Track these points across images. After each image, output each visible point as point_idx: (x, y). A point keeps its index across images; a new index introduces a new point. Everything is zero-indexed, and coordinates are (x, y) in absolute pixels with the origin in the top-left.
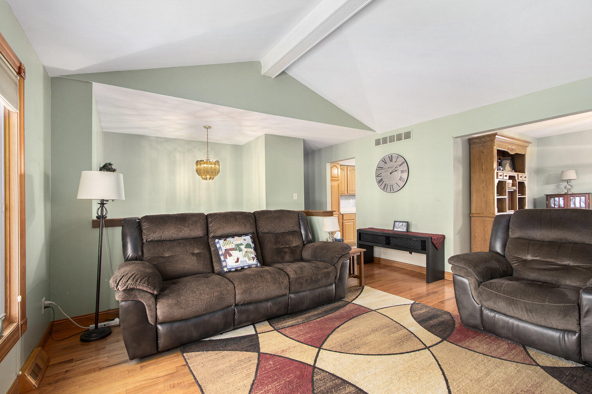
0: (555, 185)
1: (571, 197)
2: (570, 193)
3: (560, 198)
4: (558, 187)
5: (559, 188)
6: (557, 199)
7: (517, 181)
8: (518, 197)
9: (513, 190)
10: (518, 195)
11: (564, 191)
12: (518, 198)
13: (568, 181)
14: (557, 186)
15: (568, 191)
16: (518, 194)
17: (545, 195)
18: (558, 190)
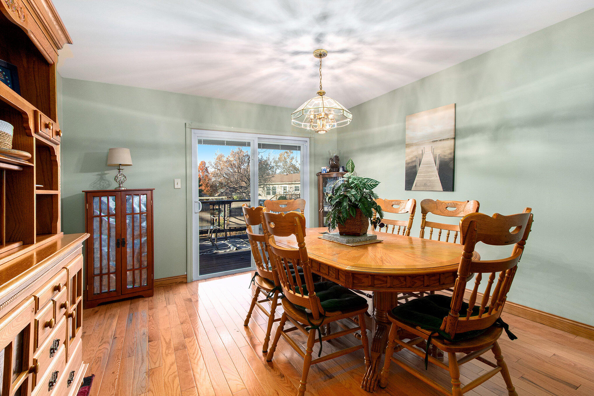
0: (97, 173)
1: (127, 196)
2: (123, 189)
3: (110, 197)
4: (102, 178)
5: (104, 180)
6: (104, 199)
7: (35, 136)
8: (36, 192)
9: (16, 168)
10: (38, 188)
11: (114, 186)
12: (37, 195)
13: (119, 167)
14: (100, 177)
15: (120, 185)
16: (36, 184)
17: (83, 191)
18: (102, 183)
